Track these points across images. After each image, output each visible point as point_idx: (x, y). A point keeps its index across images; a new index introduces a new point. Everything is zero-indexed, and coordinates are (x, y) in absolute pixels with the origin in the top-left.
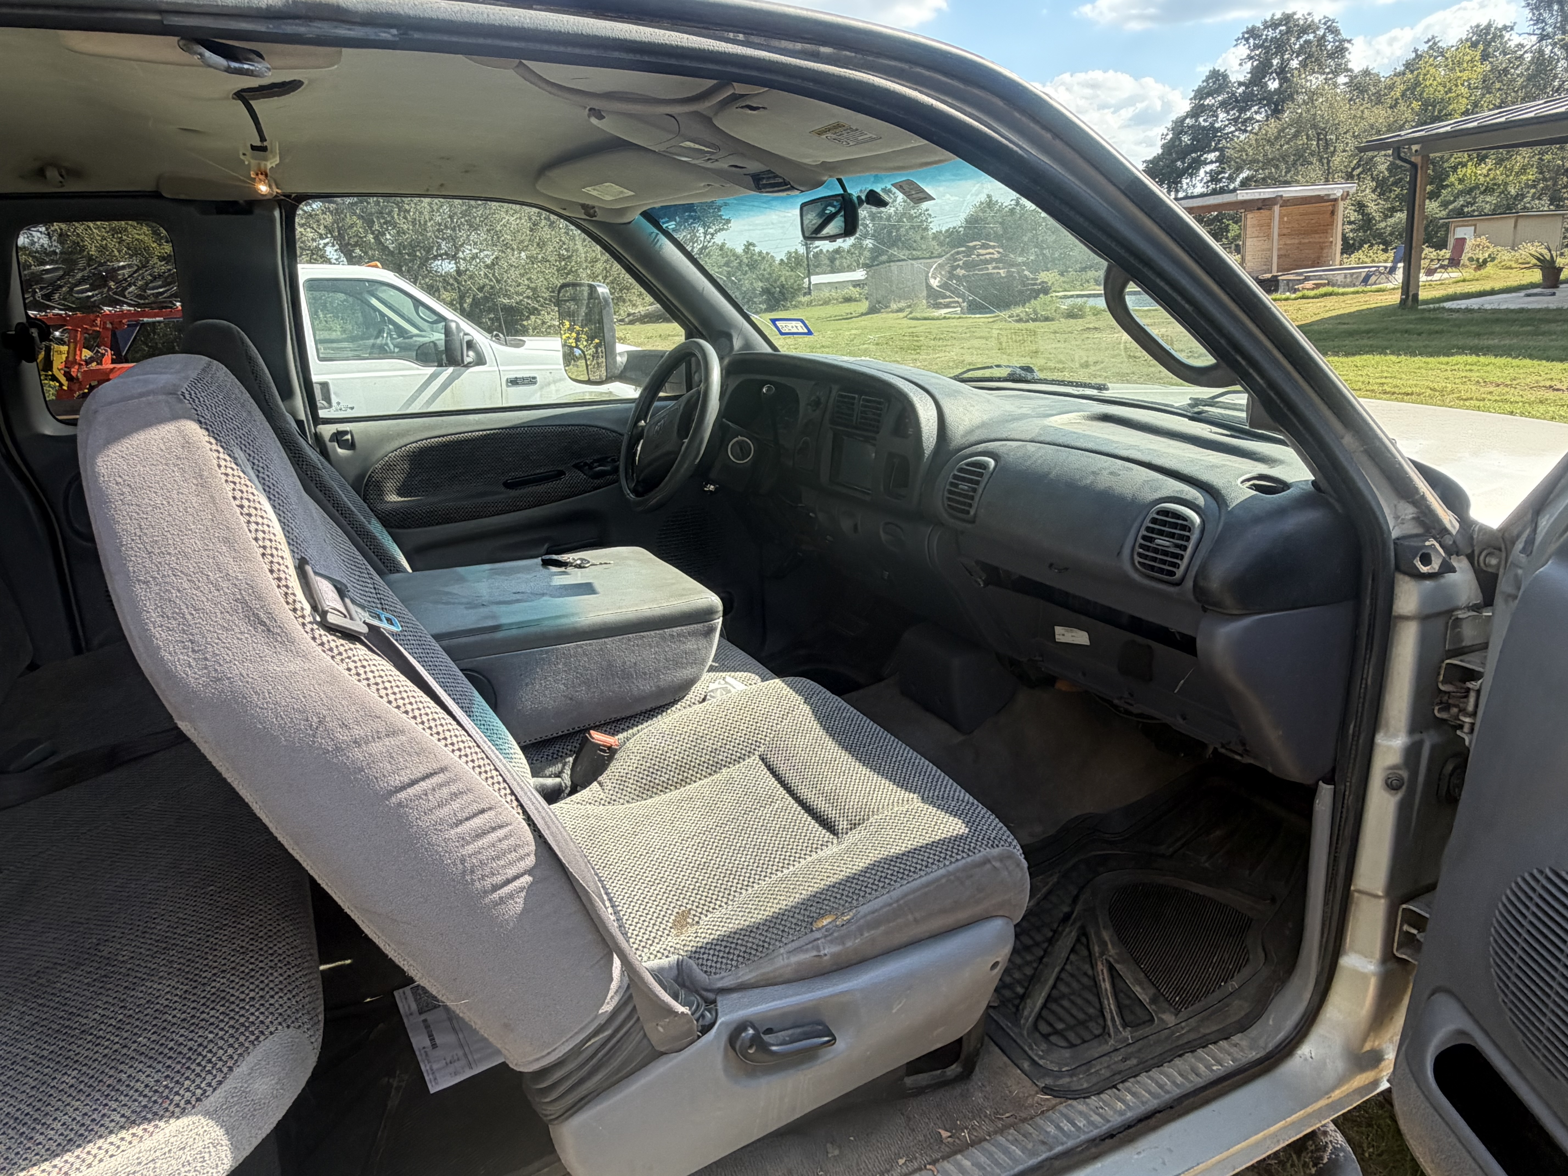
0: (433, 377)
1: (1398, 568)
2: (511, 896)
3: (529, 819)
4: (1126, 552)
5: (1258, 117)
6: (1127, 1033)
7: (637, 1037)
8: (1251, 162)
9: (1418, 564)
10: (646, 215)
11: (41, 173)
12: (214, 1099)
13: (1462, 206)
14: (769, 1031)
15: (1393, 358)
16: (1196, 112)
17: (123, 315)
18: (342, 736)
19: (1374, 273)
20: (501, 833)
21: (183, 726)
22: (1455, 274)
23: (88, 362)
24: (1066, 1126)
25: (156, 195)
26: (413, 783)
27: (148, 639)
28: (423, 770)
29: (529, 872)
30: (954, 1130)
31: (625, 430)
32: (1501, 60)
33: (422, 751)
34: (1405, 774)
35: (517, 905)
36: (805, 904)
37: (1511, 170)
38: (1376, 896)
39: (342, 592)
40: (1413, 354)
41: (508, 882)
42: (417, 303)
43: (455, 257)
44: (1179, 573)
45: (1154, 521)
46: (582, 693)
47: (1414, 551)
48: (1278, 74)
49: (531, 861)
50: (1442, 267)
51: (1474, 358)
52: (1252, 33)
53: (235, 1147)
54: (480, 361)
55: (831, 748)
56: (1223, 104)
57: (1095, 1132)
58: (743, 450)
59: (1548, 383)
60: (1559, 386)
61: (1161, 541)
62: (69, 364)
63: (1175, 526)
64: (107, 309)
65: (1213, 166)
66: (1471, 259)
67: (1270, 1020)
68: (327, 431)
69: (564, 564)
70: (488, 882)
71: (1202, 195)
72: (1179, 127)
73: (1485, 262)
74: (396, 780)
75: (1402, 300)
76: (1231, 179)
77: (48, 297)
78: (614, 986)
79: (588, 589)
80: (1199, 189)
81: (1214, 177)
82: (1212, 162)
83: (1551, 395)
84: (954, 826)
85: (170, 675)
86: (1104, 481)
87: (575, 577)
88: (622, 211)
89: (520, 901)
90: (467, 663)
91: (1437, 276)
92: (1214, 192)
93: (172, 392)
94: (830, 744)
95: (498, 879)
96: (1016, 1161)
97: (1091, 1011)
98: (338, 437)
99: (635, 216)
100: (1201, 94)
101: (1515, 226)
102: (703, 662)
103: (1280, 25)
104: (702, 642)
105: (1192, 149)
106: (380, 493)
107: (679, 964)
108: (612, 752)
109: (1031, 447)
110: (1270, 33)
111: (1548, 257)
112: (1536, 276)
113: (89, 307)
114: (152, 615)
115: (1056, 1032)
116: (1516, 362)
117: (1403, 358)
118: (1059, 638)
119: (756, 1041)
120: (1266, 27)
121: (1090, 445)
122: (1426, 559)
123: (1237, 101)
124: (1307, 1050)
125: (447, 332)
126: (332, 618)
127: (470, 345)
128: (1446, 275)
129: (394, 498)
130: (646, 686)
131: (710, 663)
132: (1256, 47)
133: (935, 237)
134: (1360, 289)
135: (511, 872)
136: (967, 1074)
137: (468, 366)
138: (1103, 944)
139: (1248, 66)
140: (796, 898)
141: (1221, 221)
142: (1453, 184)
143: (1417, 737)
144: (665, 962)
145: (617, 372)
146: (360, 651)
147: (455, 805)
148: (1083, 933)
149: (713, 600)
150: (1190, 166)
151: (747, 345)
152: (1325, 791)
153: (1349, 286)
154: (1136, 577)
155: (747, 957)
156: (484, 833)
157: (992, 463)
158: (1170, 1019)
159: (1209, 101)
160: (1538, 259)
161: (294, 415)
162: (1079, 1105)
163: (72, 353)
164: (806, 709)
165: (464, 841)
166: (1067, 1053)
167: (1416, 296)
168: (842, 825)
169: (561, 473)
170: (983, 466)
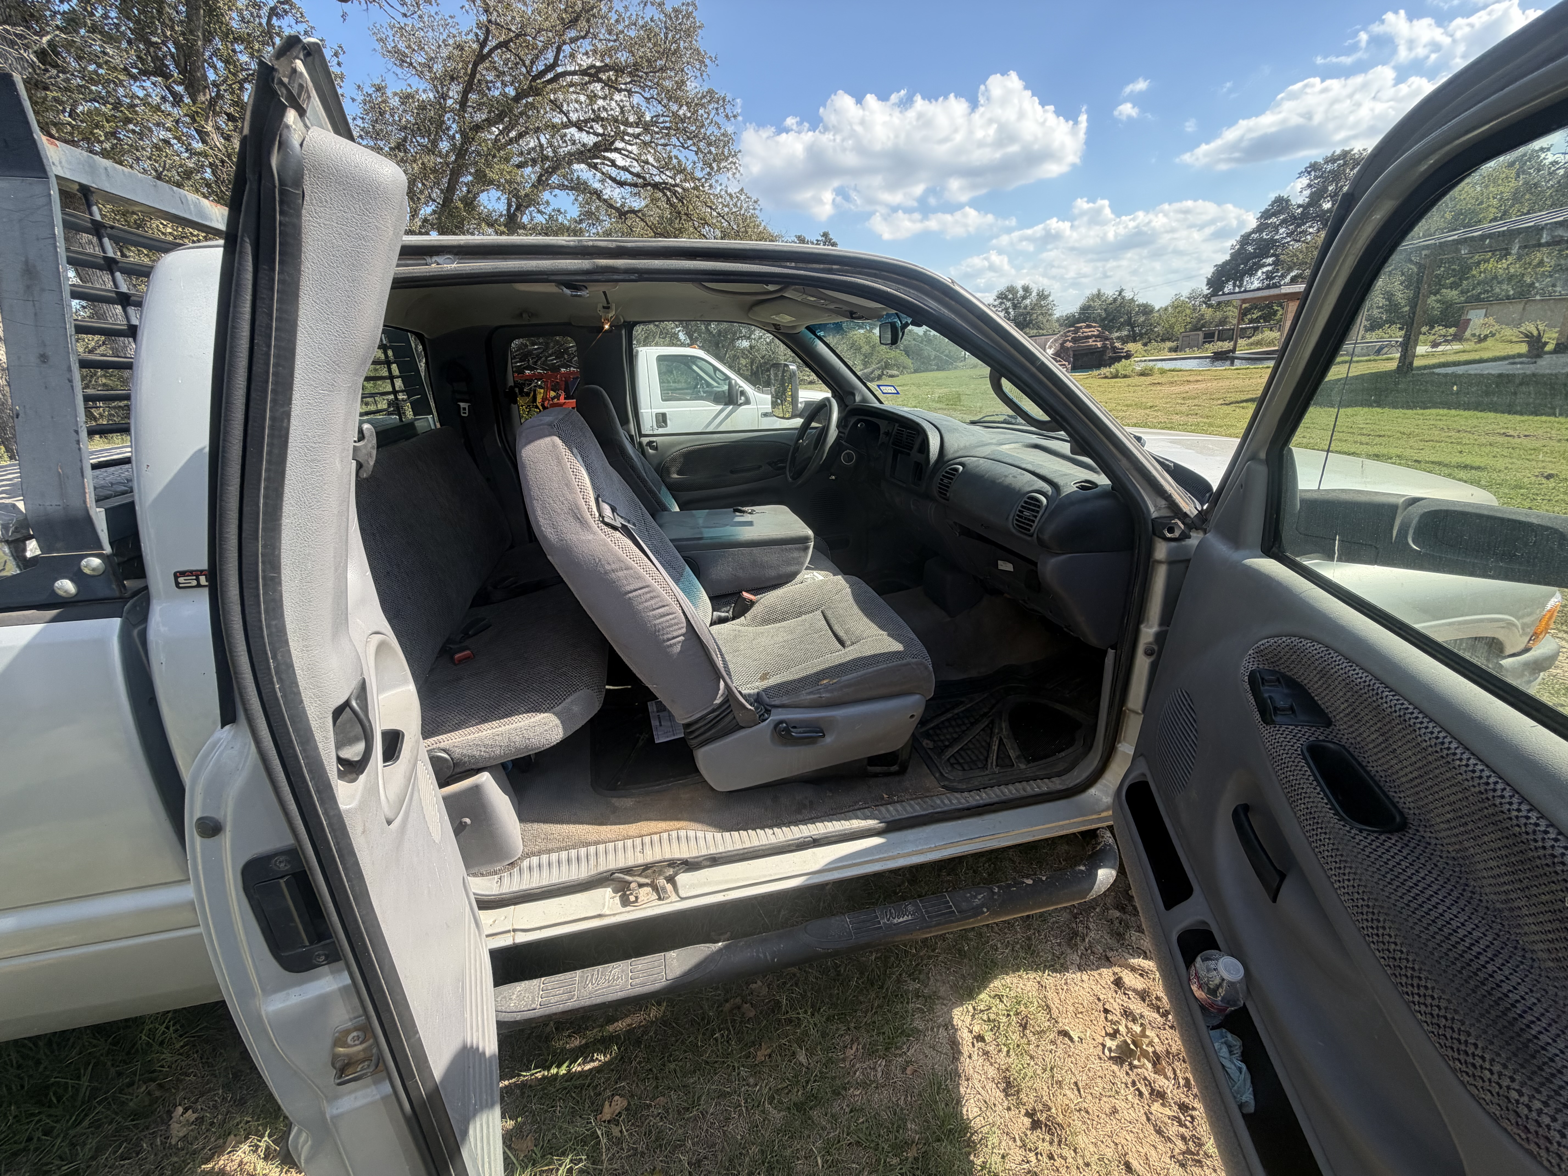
0: (721, 411)
1: (1154, 533)
2: (675, 644)
3: (684, 613)
4: (1011, 517)
5: (1311, 230)
6: (997, 770)
7: (730, 717)
8: (1300, 264)
9: (1166, 532)
10: (808, 328)
11: (521, 315)
12: (558, 709)
13: (1480, 293)
14: (794, 727)
15: (1379, 410)
16: (1259, 229)
17: (571, 373)
18: (608, 567)
19: (1386, 346)
20: (671, 617)
21: (549, 557)
22: (1457, 346)
23: (553, 399)
24: (947, 802)
25: (569, 324)
26: (635, 590)
27: (537, 522)
28: (640, 585)
29: (683, 635)
30: (891, 796)
31: (792, 444)
32: (1535, 177)
33: (639, 577)
34: (1156, 648)
35: (678, 648)
36: (817, 674)
37: (1530, 264)
38: (1137, 713)
39: (614, 510)
40: (1395, 407)
41: (674, 638)
42: (716, 369)
43: (749, 338)
44: (1032, 530)
45: (1026, 502)
46: (740, 573)
47: (1164, 526)
48: (1332, 197)
49: (684, 630)
50: (1446, 341)
51: (1446, 411)
52: (1314, 167)
53: (564, 729)
54: (748, 402)
55: (856, 610)
56: (1284, 222)
57: (960, 806)
58: (849, 458)
59: (1503, 431)
60: (1511, 432)
61: (1026, 513)
62: (544, 399)
63: (1035, 505)
64: (563, 370)
65: (1270, 268)
66: (1474, 335)
67: (1075, 772)
68: (645, 440)
69: (743, 512)
70: (665, 637)
71: (1258, 289)
72: (1245, 240)
73: (1486, 337)
74: (628, 588)
75: (1398, 367)
76: (1283, 276)
77: (535, 363)
78: (721, 692)
79: (750, 524)
80: (1256, 284)
81: (1269, 276)
82: (1269, 265)
83: (1501, 439)
84: (897, 647)
85: (545, 537)
86: (1009, 480)
87: (747, 518)
88: (794, 327)
89: (679, 647)
90: (687, 554)
91: (1440, 348)
92: (1268, 287)
93: (550, 425)
94: (855, 607)
95: (670, 636)
96: (915, 811)
97: (982, 757)
98: (650, 444)
99: (803, 329)
100: (1266, 215)
101: (1524, 309)
102: (803, 564)
103: (1339, 159)
104: (802, 554)
105: (1254, 255)
106: (669, 473)
107: (758, 693)
108: (752, 603)
109: (982, 461)
110: (1329, 167)
111: (1535, 333)
112: (1523, 348)
113: (555, 369)
114: (539, 513)
115: (959, 763)
116: (1479, 414)
117: (1386, 410)
118: (1000, 567)
119: (787, 730)
120: (1327, 162)
121: (1010, 461)
122: (1171, 530)
123: (1295, 218)
124: (1092, 791)
125: (730, 384)
126: (606, 520)
127: (743, 393)
128: (1449, 347)
129: (675, 476)
130: (772, 573)
131: (806, 564)
132: (1316, 177)
133: (1058, 320)
134: (1372, 357)
135: (675, 634)
136: (903, 771)
137: (741, 405)
138: (1001, 729)
139: (1307, 192)
140: (815, 670)
141: (1271, 308)
142: (1474, 276)
143: (1164, 628)
144: (752, 692)
145: (798, 413)
146: (618, 534)
147: (652, 602)
148: (992, 722)
149: (810, 533)
150: (1251, 268)
151: (864, 400)
152: (1111, 653)
153: (1364, 356)
154: (1014, 531)
155: (787, 693)
156: (664, 616)
157: (961, 468)
158: (1023, 766)
159: (1274, 220)
160: (1527, 336)
161: (629, 432)
162: (958, 795)
163: (545, 393)
164: (849, 590)
165: (656, 617)
166: (960, 773)
167: (1411, 363)
168: (848, 643)
169: (760, 467)
170: (956, 470)
